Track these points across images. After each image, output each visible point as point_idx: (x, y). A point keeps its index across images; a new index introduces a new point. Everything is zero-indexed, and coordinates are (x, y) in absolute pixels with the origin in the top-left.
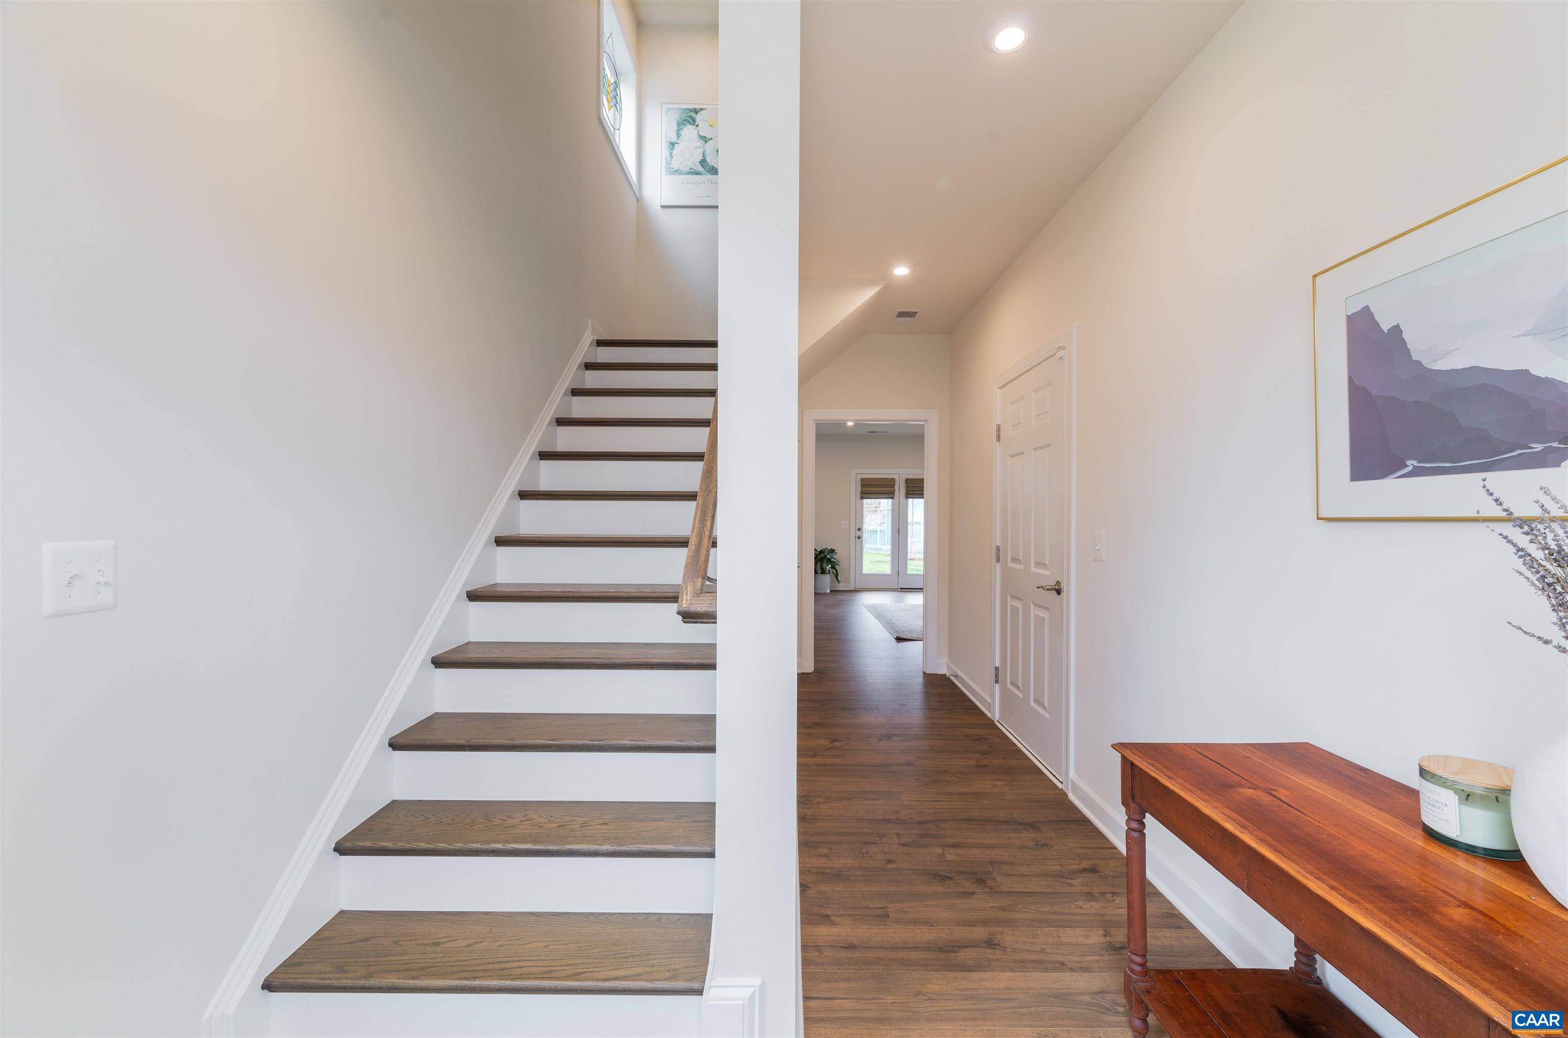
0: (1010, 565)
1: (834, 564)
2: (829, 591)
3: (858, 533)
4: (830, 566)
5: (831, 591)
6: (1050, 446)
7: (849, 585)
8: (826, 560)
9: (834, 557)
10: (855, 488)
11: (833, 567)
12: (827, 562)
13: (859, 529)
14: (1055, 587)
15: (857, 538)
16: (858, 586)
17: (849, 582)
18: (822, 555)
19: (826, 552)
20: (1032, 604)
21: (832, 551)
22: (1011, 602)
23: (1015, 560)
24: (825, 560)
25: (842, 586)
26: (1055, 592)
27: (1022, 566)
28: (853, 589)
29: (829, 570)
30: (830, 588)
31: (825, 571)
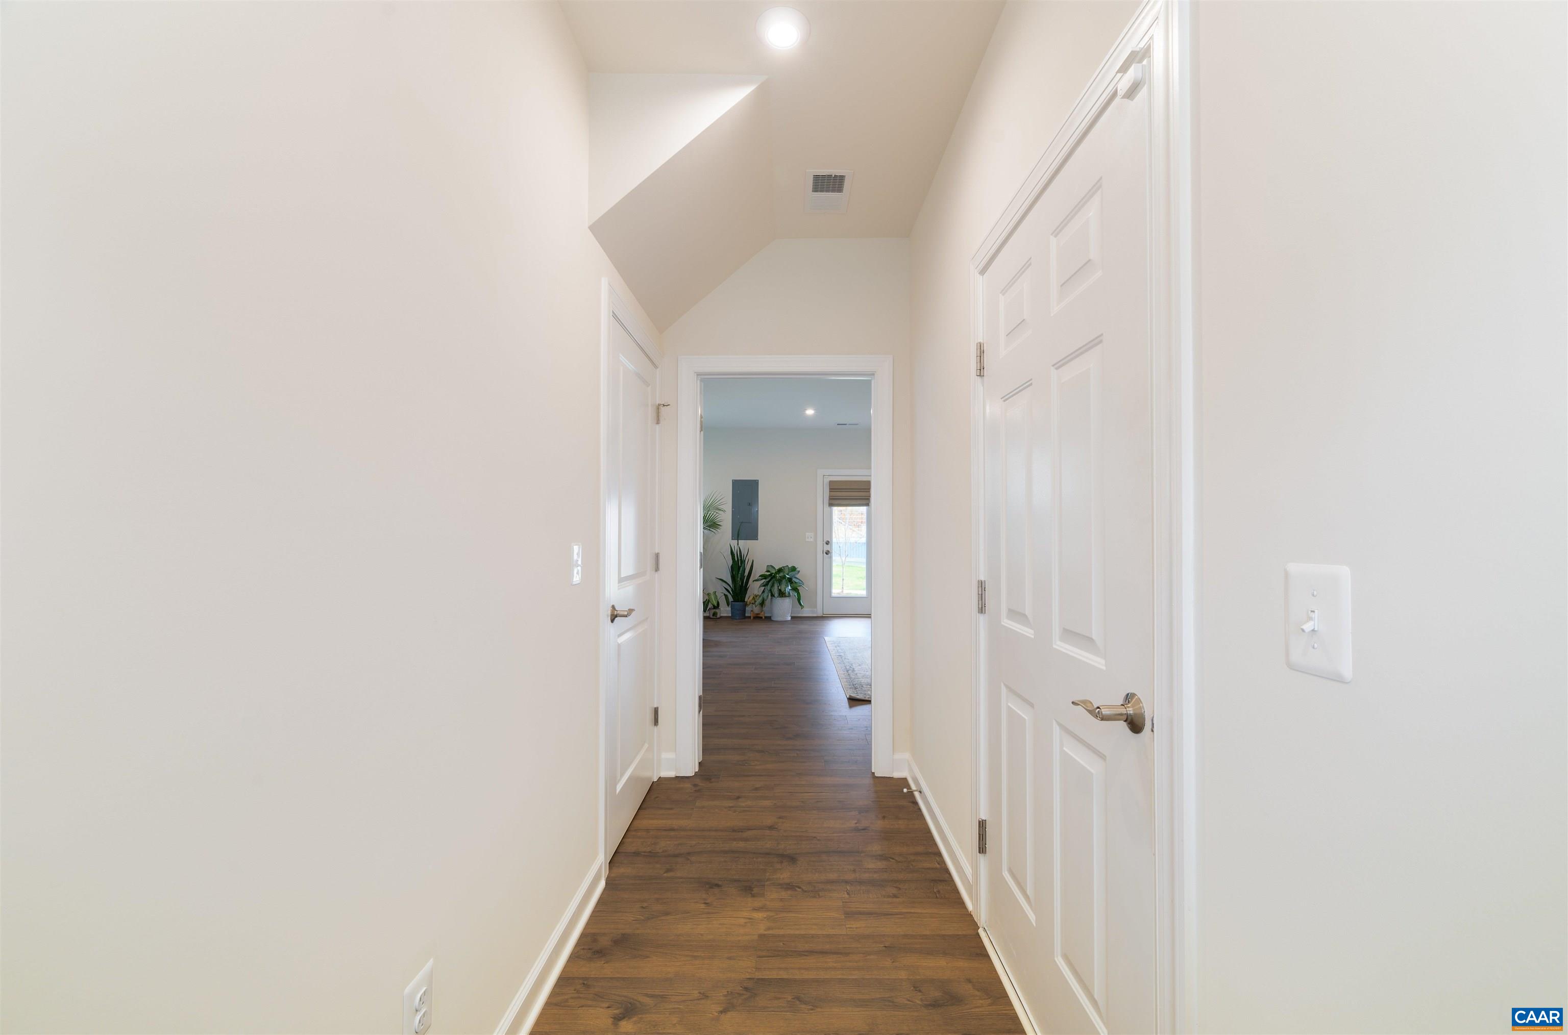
0: (1007, 623)
1: (795, 585)
2: (789, 618)
3: (827, 548)
4: (790, 588)
5: (792, 618)
6: (1101, 342)
7: (815, 609)
8: (786, 580)
9: (797, 576)
10: (822, 493)
11: (795, 589)
12: (787, 583)
13: (828, 543)
14: (1123, 711)
15: (825, 554)
16: (827, 611)
17: (815, 607)
18: (781, 574)
19: (787, 571)
20: (1056, 729)
21: (794, 569)
22: (1009, 703)
23: (1016, 614)
24: (784, 581)
25: (806, 612)
26: (1122, 726)
27: (1032, 631)
28: (820, 614)
29: (789, 593)
30: (791, 614)
31: (785, 593)
